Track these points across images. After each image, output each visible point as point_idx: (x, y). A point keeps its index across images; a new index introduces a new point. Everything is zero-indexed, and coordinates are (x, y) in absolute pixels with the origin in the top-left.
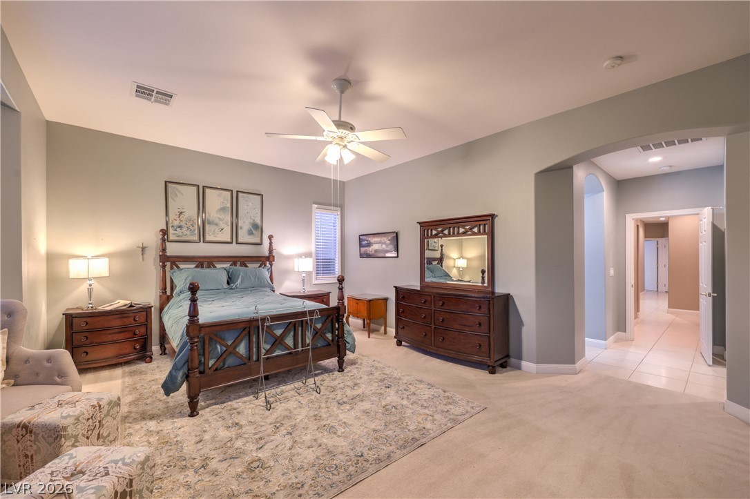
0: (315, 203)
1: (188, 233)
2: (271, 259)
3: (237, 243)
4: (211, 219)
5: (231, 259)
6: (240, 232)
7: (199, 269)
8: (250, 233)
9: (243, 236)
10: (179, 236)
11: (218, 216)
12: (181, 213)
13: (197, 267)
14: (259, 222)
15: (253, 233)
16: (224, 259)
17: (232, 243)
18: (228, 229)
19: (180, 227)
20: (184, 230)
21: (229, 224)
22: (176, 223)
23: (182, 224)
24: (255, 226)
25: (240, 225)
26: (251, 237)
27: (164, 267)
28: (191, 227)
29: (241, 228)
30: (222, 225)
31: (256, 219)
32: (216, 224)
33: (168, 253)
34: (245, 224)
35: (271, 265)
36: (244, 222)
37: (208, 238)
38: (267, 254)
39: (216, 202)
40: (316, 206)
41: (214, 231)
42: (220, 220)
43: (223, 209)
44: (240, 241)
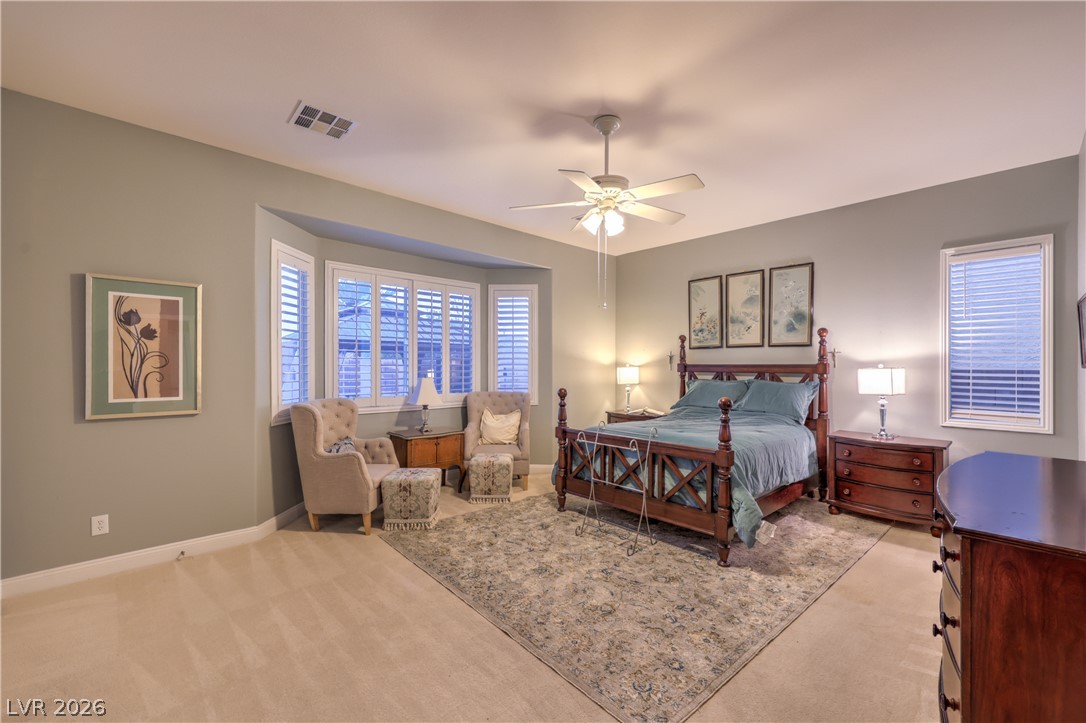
0: (947, 246)
1: (709, 337)
2: (821, 369)
3: (770, 346)
4: (735, 316)
5: (754, 369)
6: (775, 329)
7: (718, 382)
8: (791, 328)
9: (779, 334)
10: (700, 342)
11: (744, 310)
12: (703, 314)
13: (715, 378)
14: (804, 308)
15: (794, 329)
16: (745, 369)
17: (762, 346)
18: (756, 327)
19: (701, 331)
20: (706, 333)
21: (759, 318)
22: (698, 327)
23: (704, 327)
24: (799, 316)
25: (774, 318)
26: (792, 334)
27: (683, 377)
28: (713, 330)
29: (776, 323)
30: (749, 322)
31: (800, 306)
32: (741, 322)
33: (689, 361)
34: (781, 315)
35: (822, 380)
36: (781, 313)
37: (732, 342)
38: (815, 360)
39: (742, 290)
40: (951, 251)
41: (739, 331)
42: (747, 315)
43: (750, 300)
44: (774, 342)
